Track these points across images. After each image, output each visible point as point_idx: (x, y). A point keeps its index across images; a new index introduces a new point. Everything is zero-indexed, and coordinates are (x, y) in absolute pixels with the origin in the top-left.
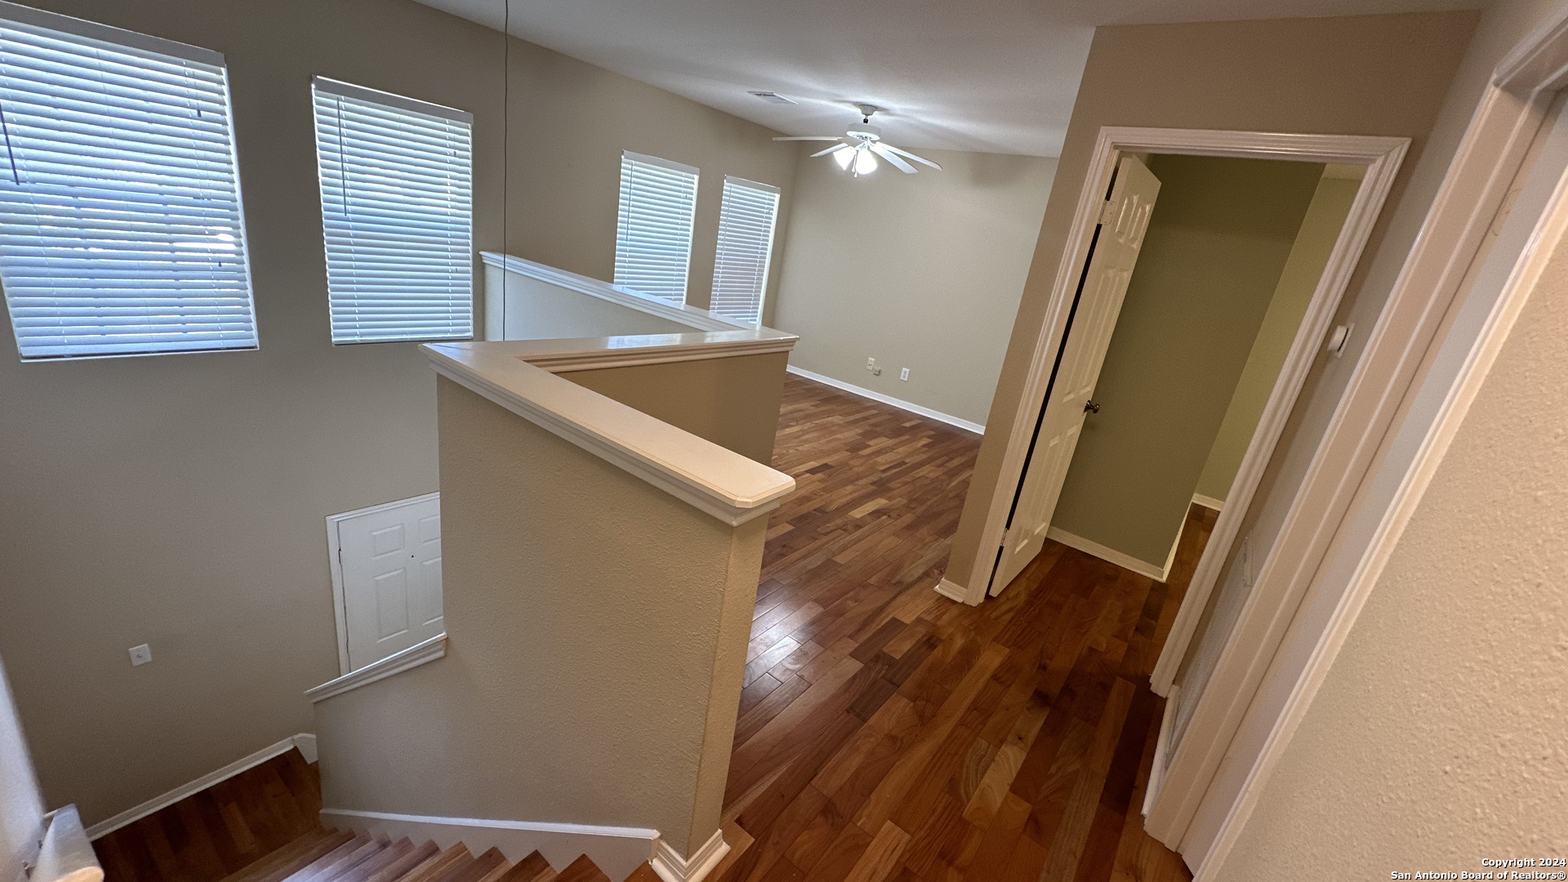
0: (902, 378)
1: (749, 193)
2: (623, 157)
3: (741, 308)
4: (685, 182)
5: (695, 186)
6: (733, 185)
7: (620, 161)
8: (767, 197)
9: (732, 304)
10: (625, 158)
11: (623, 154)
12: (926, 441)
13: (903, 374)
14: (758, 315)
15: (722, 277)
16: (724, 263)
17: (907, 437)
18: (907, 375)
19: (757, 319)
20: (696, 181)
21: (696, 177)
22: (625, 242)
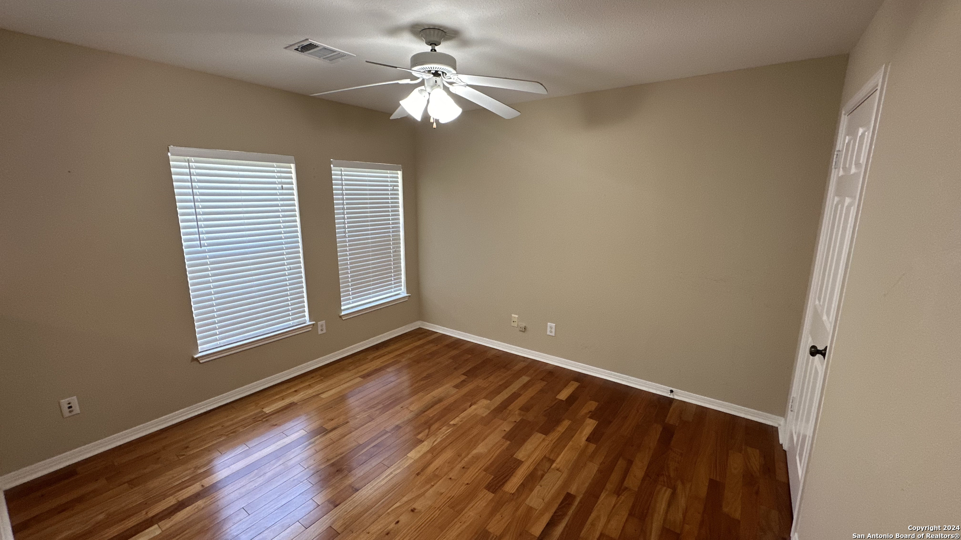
0: (548, 333)
1: (366, 174)
2: (169, 154)
3: (381, 283)
4: (278, 172)
5: (294, 175)
6: (343, 169)
7: (168, 160)
8: (389, 175)
9: (370, 281)
10: (172, 155)
11: (169, 151)
12: (590, 425)
13: (549, 329)
14: (403, 284)
15: (351, 259)
16: (350, 245)
17: (566, 423)
18: (553, 330)
19: (402, 287)
20: (293, 170)
21: (293, 166)
22: (199, 249)
